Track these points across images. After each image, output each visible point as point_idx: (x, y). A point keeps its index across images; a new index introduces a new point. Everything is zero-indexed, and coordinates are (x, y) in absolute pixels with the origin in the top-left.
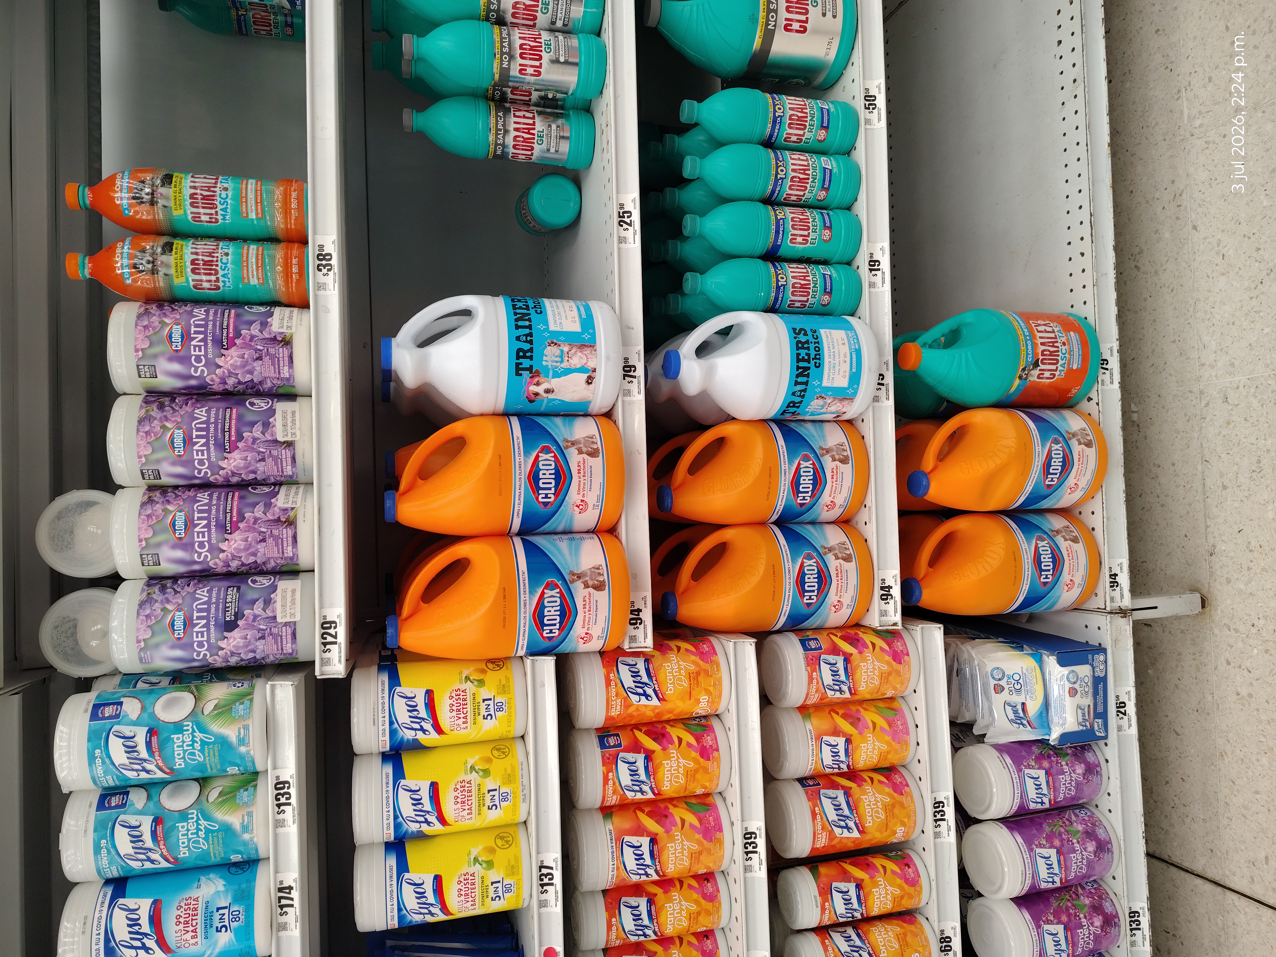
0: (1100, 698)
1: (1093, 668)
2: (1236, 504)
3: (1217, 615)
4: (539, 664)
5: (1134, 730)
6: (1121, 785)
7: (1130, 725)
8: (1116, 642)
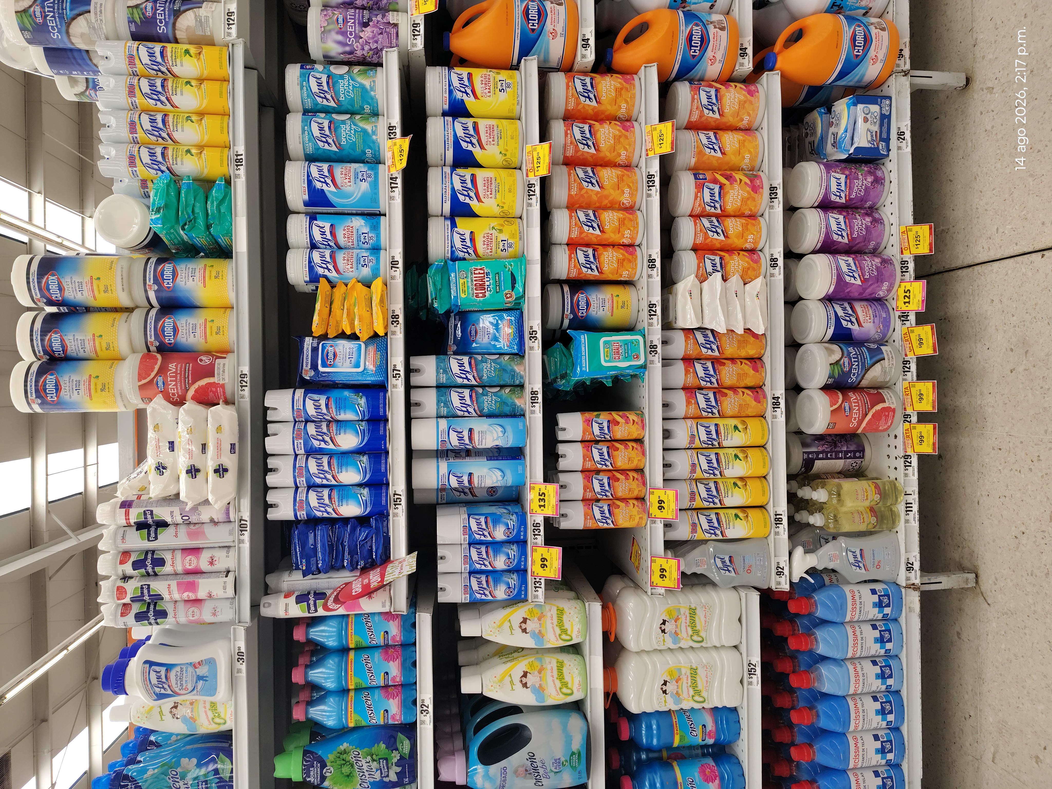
0: (885, 129)
1: (881, 108)
3: (976, 85)
4: (528, 63)
5: (909, 149)
6: (898, 184)
7: (907, 146)
8: (899, 93)
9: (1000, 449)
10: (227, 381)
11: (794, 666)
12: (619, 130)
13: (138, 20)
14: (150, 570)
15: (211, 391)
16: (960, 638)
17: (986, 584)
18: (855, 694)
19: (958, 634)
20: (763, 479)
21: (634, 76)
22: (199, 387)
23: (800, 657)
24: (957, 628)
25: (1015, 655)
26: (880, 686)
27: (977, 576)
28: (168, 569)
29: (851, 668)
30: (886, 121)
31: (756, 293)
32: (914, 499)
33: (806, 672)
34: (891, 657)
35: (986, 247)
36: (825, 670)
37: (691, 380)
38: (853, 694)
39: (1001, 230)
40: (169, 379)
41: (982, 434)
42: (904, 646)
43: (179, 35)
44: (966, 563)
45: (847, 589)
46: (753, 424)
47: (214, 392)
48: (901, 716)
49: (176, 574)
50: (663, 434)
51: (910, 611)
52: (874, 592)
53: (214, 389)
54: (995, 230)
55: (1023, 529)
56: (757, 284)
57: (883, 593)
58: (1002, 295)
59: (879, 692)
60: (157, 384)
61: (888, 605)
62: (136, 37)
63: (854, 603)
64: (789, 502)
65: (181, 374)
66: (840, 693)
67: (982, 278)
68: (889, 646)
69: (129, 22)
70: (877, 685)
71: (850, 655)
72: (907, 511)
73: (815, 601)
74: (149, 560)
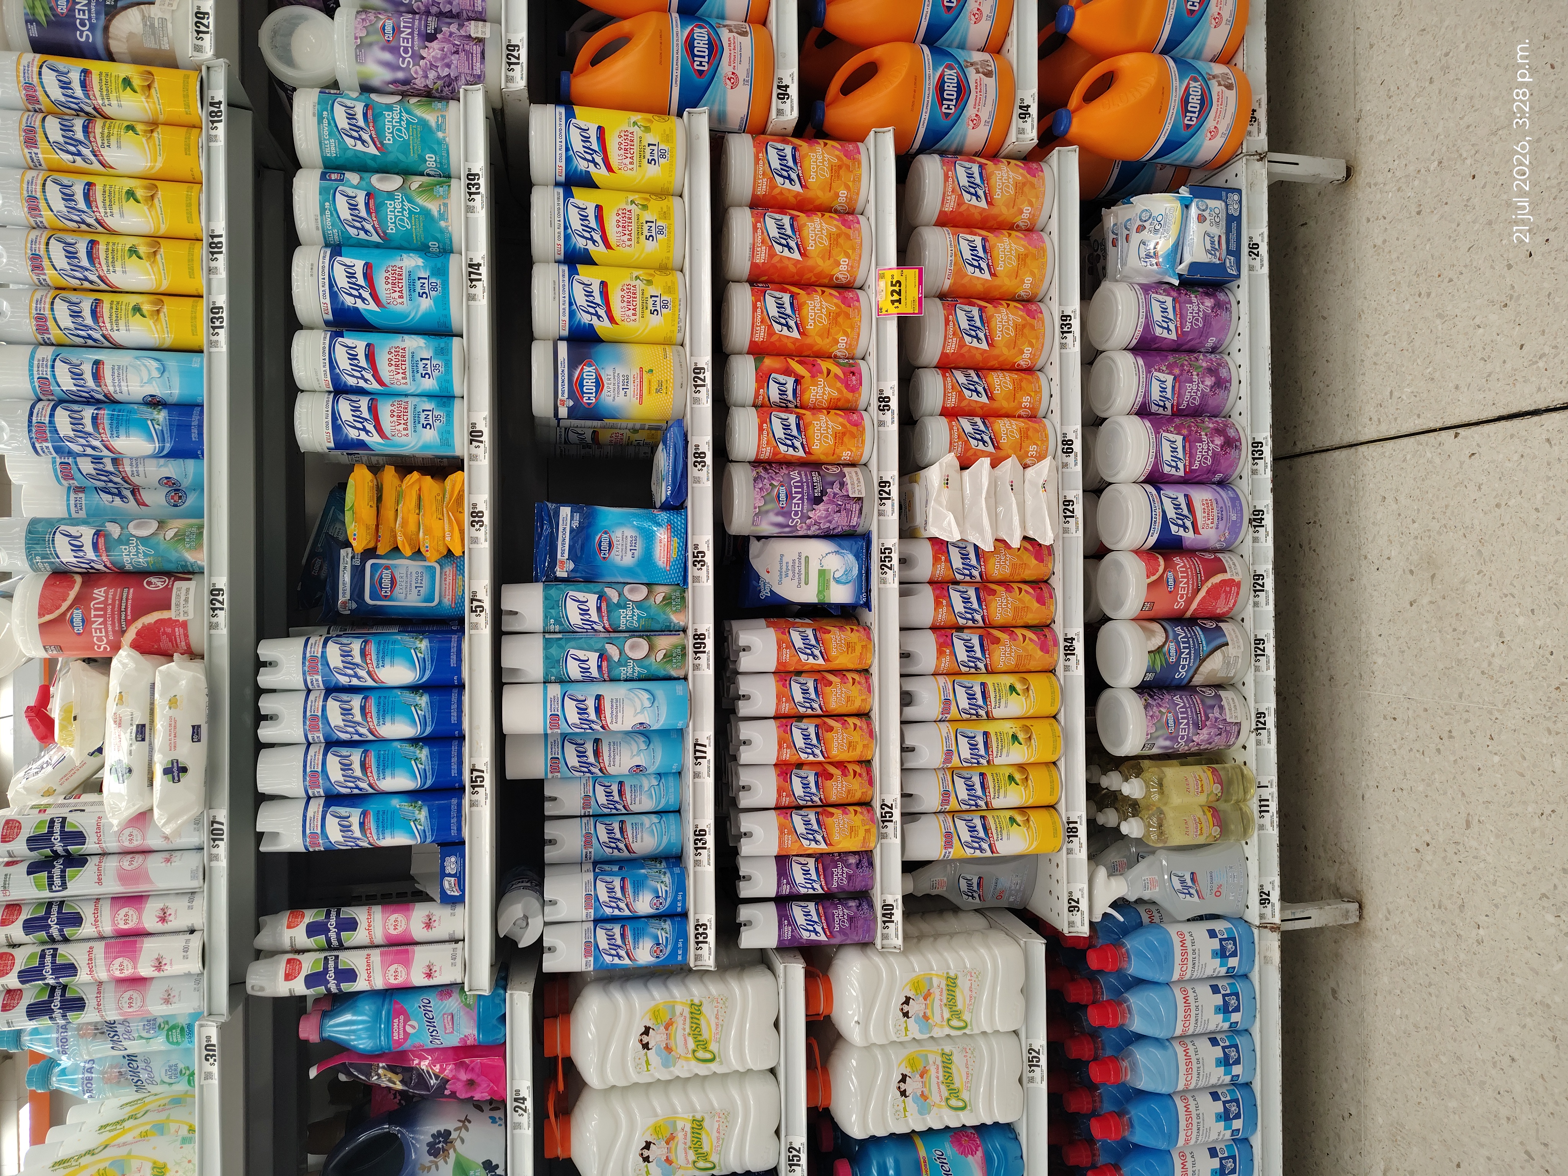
0: (1233, 236)
1: (1227, 206)
2: (1380, 57)
3: (1361, 178)
4: (694, 118)
5: (1265, 270)
6: (1250, 322)
7: (1262, 265)
8: (1251, 185)
9: (1395, 719)
10: (191, 616)
11: (1096, 1049)
12: (836, 226)
13: (43, 20)
14: (55, 931)
15: (164, 633)
16: (1336, 998)
17: (1375, 917)
18: (1186, 1091)
19: (1334, 992)
20: (1052, 767)
21: (859, 144)
22: (144, 627)
23: (1105, 1036)
24: (1332, 984)
25: (1415, 1026)
26: (1223, 1078)
27: (1361, 907)
28: (87, 929)
29: (1180, 1050)
30: (1234, 224)
31: (1042, 482)
32: (1272, 793)
33: (1114, 1059)
34: (1238, 1032)
35: (1375, 418)
36: (1141, 1055)
37: (943, 616)
38: (1183, 1091)
39: (1396, 394)
40: (93, 613)
41: (1369, 695)
42: (1258, 1016)
43: (116, 46)
44: (1346, 887)
45: (1173, 930)
46: (1037, 682)
47: (168, 635)
48: (1252, 1122)
49: (101, 938)
50: (901, 699)
51: (1266, 963)
52: (1212, 934)
53: (169, 630)
54: (1388, 393)
55: (1427, 838)
56: (1045, 467)
57: (1225, 936)
58: (1397, 490)
59: (1221, 1086)
60: (72, 622)
61: (1234, 954)
62: (39, 46)
63: (1184, 953)
64: (1088, 798)
65: (113, 605)
66: (1164, 1090)
67: (1370, 463)
68: (1236, 1017)
69: (27, 22)
70: (1218, 1076)
71: (1178, 1032)
72: (1261, 812)
73: (1127, 950)
74: (54, 917)
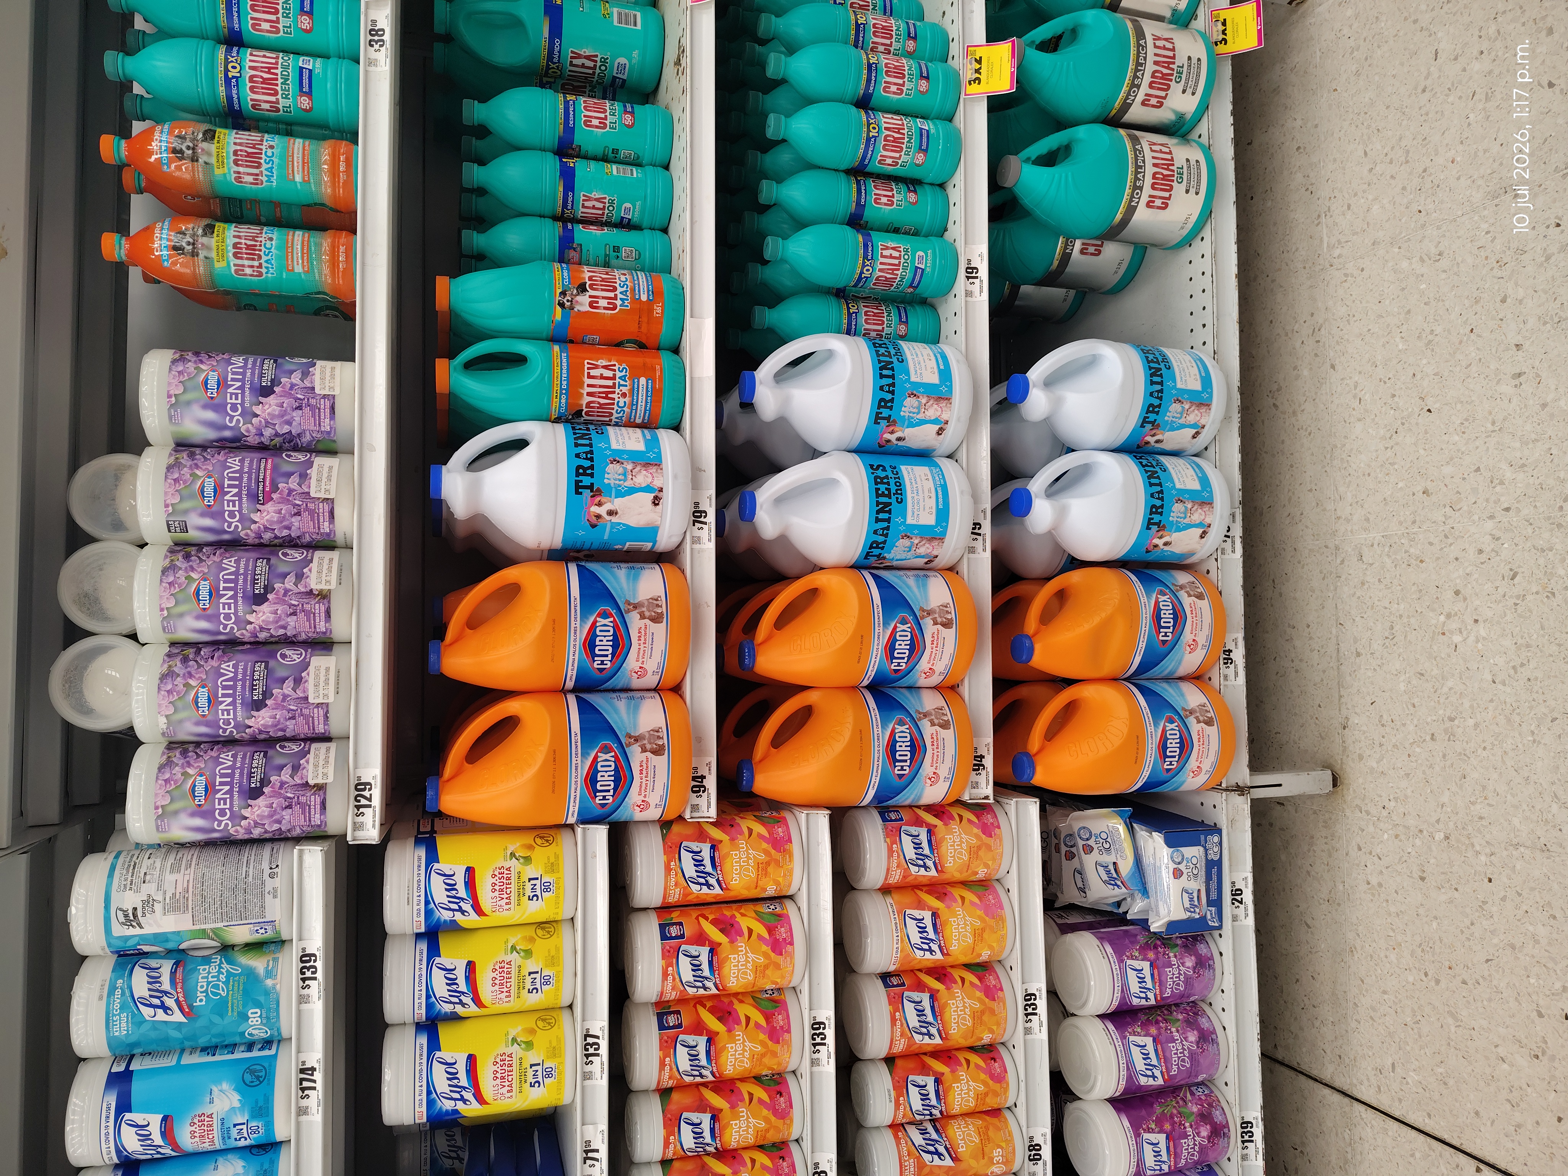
0: (1213, 883)
1: (1206, 850)
2: (1370, 674)
4: (591, 834)
5: (1251, 921)
7: (1246, 913)
8: (1232, 822)
30: (1215, 870)
